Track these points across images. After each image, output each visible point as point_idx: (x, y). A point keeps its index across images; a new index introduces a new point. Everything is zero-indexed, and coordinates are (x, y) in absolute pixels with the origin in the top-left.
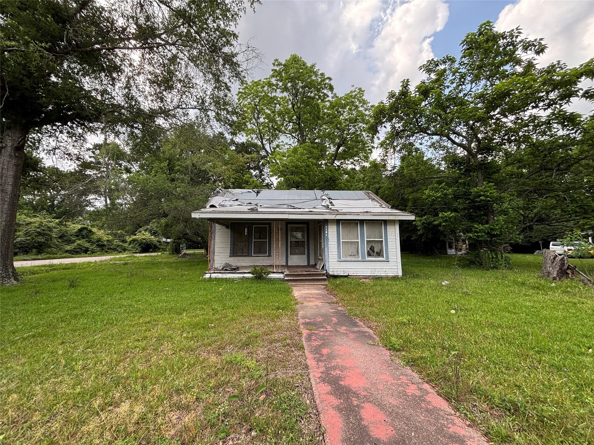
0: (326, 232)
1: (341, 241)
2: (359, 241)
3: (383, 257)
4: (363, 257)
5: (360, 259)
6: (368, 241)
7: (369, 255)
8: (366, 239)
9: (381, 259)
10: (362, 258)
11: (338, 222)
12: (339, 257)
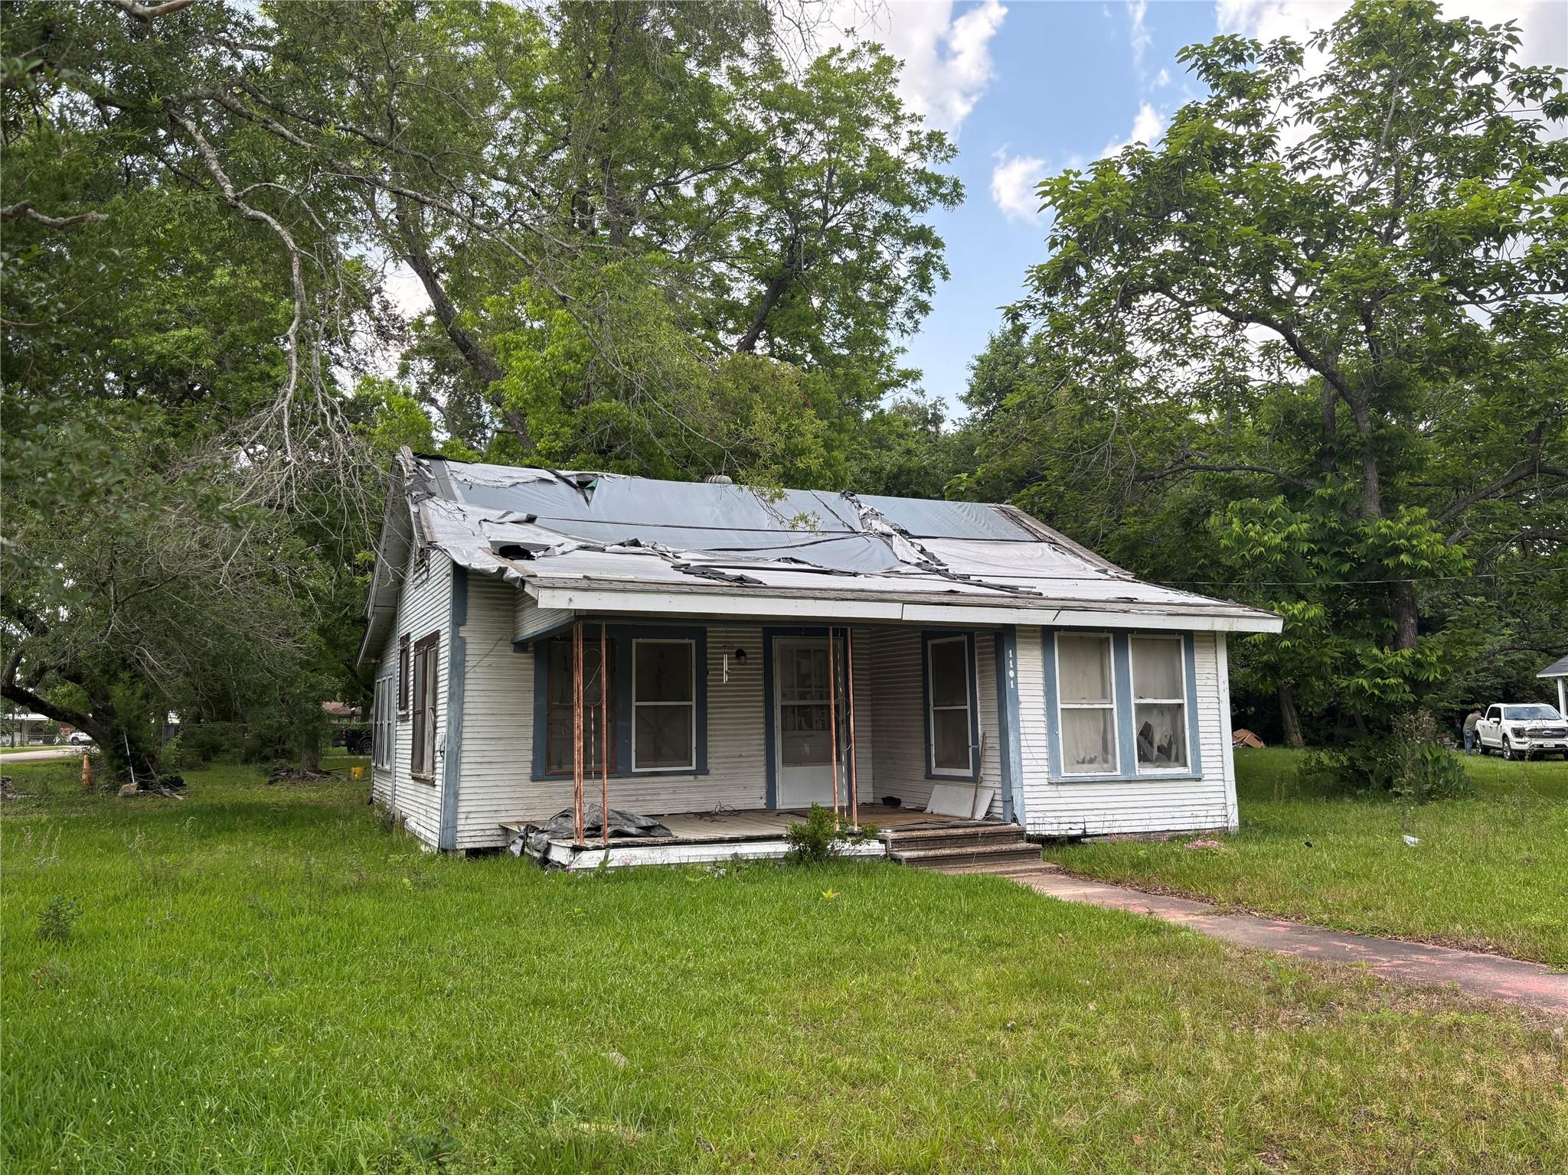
0: (1011, 674)
1: (1060, 706)
2: (1114, 706)
3: (1185, 765)
4: (1128, 767)
5: (1118, 773)
6: (1139, 707)
7: (1144, 758)
8: (1134, 701)
9: (1177, 771)
10: (1124, 771)
11: (1047, 635)
12: (1054, 767)
